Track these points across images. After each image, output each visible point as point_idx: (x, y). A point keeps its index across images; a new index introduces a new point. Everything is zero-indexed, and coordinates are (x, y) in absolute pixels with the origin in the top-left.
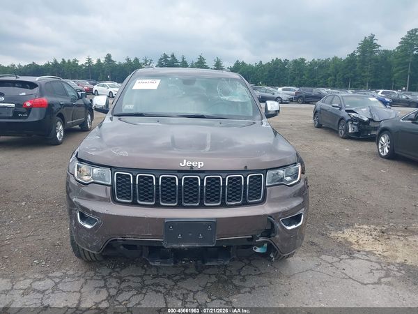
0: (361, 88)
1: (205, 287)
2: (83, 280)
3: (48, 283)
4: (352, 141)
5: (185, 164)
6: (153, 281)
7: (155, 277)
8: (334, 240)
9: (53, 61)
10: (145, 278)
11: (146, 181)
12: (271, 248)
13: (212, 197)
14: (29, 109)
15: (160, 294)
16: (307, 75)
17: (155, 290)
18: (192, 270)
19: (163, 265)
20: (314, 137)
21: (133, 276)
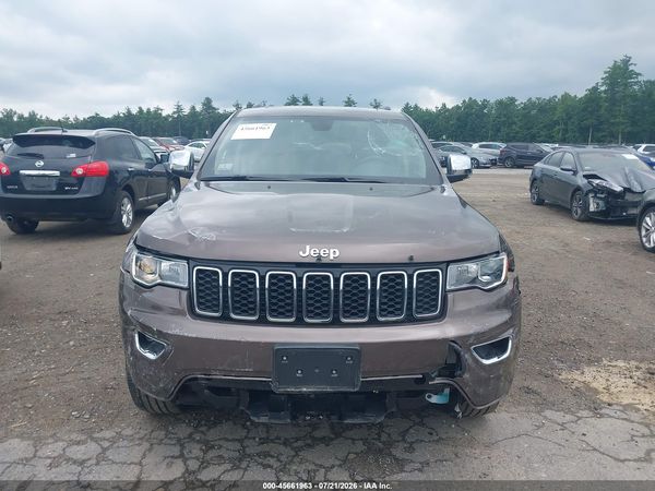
0: (610, 142)
1: (345, 461)
2: (146, 445)
3: (92, 449)
4: (594, 226)
5: (308, 252)
6: (260, 449)
7: (263, 441)
8: (566, 384)
9: (125, 111)
10: (246, 443)
11: (244, 281)
12: (455, 395)
13: (354, 308)
14: (81, 179)
15: (269, 470)
16: (519, 124)
17: (261, 464)
18: (323, 432)
19: (273, 421)
20: (530, 219)
21: (227, 440)
